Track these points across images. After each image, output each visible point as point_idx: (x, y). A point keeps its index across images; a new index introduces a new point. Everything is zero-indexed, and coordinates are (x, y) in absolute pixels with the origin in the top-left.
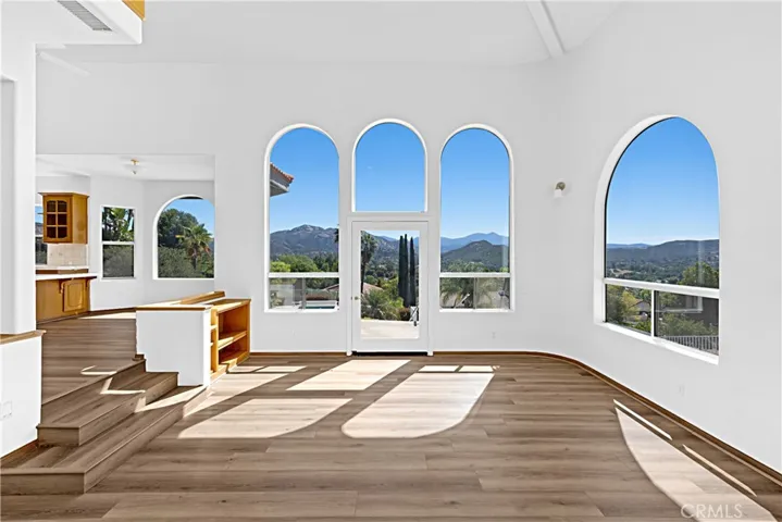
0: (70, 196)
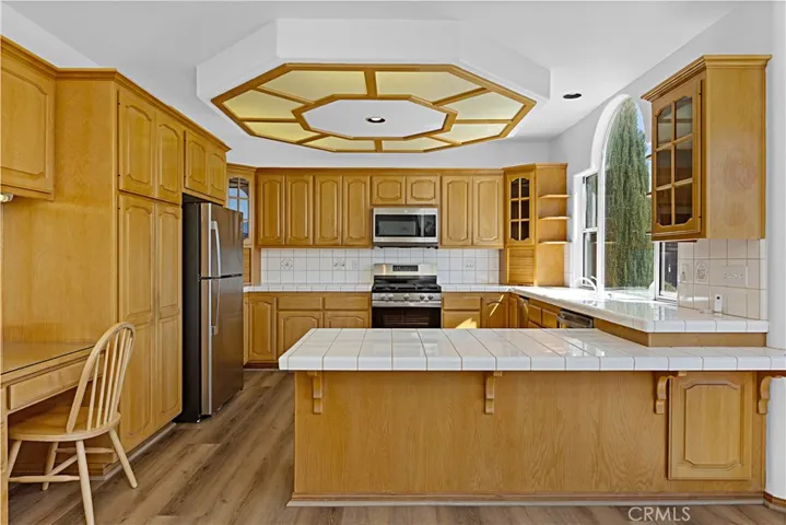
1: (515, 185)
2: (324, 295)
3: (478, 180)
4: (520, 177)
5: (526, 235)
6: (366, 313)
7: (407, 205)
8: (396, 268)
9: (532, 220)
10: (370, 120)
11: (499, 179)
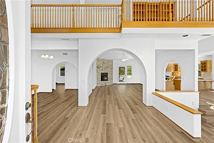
0: (207, 61)
4: (176, 65)
5: (177, 70)
11: (173, 65)
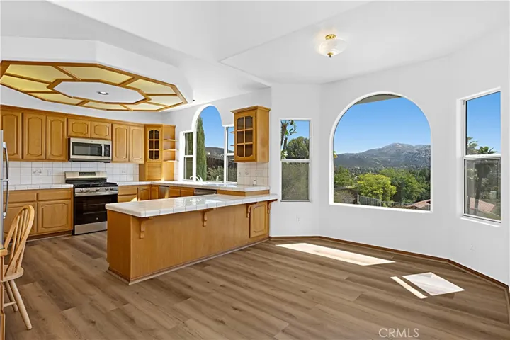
0: (255, 109)
1: (151, 132)
2: (38, 192)
3: (132, 128)
4: (154, 129)
5: (157, 156)
6: (69, 201)
7: (91, 138)
8: (81, 173)
9: (160, 150)
10: (100, 93)
11: (143, 129)
